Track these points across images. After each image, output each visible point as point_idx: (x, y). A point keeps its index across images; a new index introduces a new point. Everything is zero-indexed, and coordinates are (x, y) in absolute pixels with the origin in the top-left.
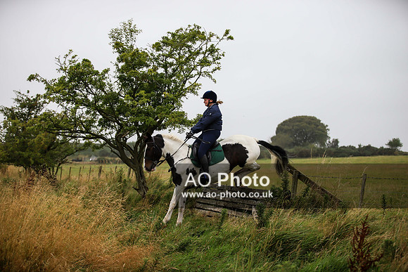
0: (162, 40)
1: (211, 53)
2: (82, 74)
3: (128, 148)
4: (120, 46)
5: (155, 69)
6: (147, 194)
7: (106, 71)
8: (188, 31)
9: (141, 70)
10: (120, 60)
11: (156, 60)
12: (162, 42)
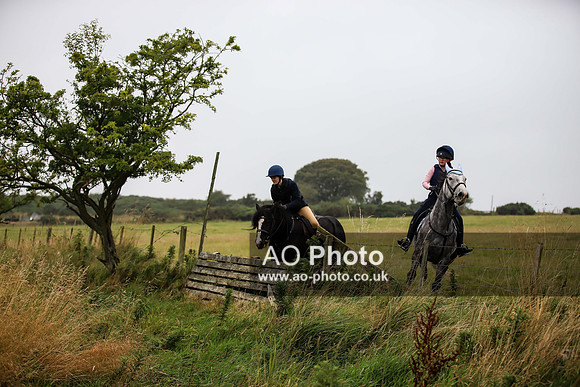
0: (139, 50)
1: (209, 69)
2: (27, 97)
3: (91, 202)
4: (80, 59)
5: (130, 90)
6: (117, 267)
7: (60, 93)
8: (176, 38)
9: (109, 92)
10: (80, 78)
11: (131, 78)
12: (140, 53)
